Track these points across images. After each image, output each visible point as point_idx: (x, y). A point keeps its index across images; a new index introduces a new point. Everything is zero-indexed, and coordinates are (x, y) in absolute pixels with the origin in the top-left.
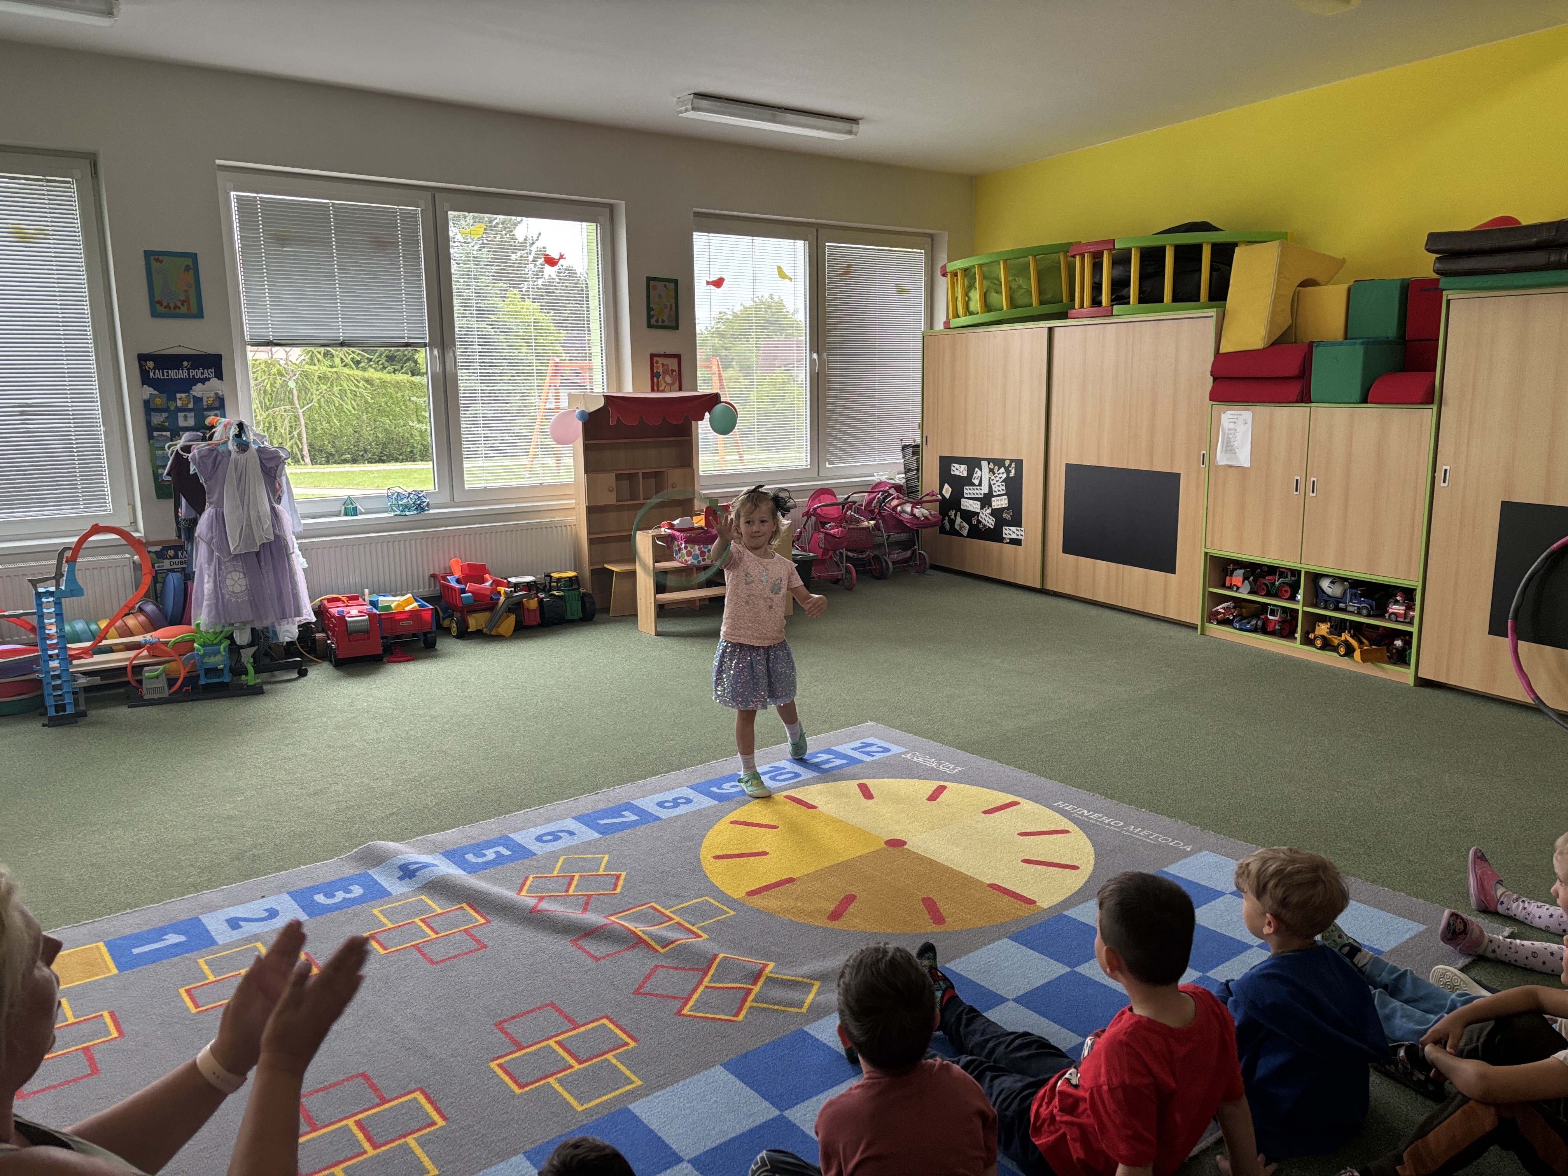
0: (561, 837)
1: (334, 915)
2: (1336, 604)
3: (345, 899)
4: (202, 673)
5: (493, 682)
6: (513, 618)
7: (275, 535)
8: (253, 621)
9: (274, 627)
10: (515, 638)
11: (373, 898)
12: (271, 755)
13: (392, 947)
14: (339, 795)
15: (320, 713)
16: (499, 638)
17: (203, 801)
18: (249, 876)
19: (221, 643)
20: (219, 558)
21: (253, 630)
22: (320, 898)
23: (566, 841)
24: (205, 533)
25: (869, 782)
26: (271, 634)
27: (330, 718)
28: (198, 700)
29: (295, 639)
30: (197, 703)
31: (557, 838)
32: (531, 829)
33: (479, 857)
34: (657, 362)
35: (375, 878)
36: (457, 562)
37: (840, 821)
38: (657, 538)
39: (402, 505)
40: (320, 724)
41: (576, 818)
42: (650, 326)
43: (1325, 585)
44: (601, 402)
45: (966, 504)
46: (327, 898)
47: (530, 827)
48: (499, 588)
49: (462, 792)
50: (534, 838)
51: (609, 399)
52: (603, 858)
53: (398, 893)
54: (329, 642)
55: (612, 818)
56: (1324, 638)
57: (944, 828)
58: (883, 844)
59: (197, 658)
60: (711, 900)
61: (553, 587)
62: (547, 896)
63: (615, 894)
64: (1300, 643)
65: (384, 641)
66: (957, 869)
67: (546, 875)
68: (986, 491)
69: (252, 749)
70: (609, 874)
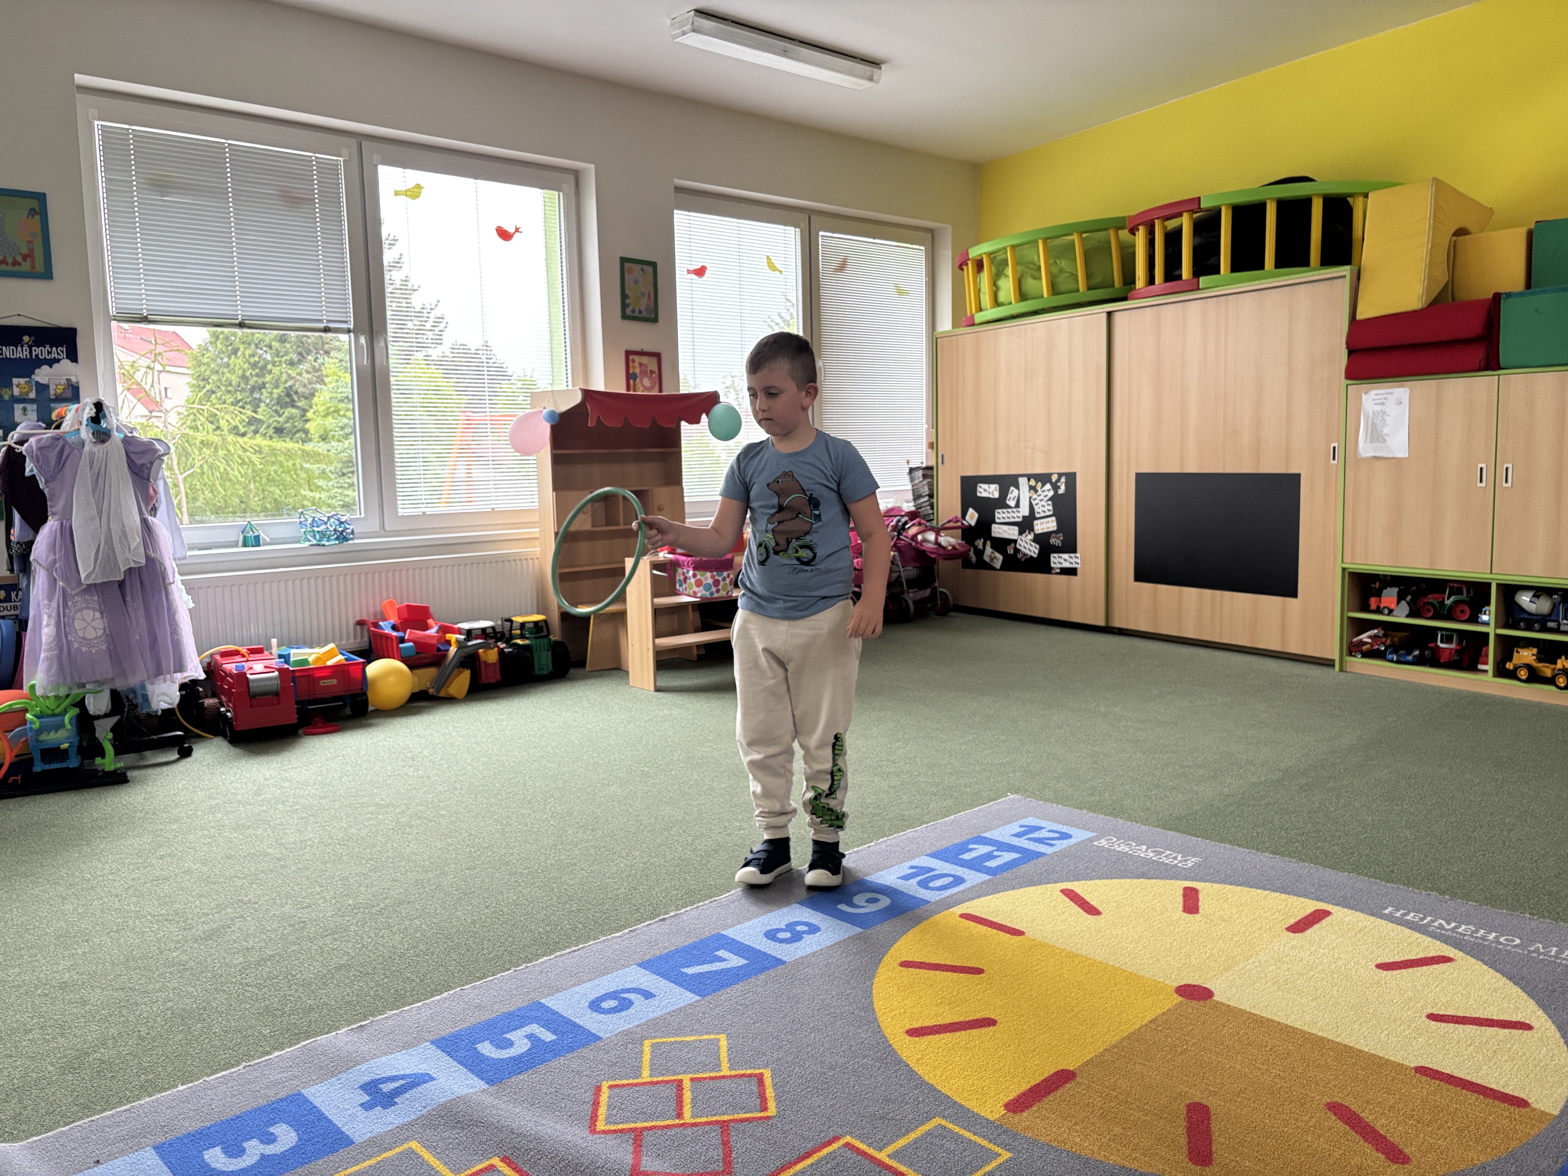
0: (630, 1003)
2: (1541, 622)
3: (263, 1157)
4: (37, 757)
5: (455, 756)
6: (466, 675)
7: (148, 557)
8: (113, 679)
9: (143, 687)
10: (472, 701)
11: (318, 1154)
12: (135, 875)
14: (246, 937)
15: (211, 807)
16: (450, 700)
19: (65, 711)
20: (64, 590)
21: (115, 694)
22: (216, 1158)
23: (640, 1010)
24: (44, 557)
25: (1081, 886)
26: (140, 700)
27: (227, 813)
28: (30, 794)
29: (175, 706)
30: (28, 799)
31: (626, 1005)
32: (577, 989)
33: (502, 1048)
34: (633, 361)
35: (318, 1105)
36: (391, 604)
37: (1077, 955)
38: (655, 566)
39: (318, 532)
40: (212, 824)
41: (645, 965)
42: (624, 317)
43: (1524, 599)
44: (577, 399)
45: (999, 531)
46: (230, 1156)
47: (574, 985)
48: (448, 636)
49: (447, 924)
50: (587, 1004)
51: (588, 394)
52: (718, 1040)
53: (366, 1138)
54: (222, 709)
55: (703, 963)
56: (1529, 667)
57: (1251, 961)
58: (1175, 996)
59: (30, 734)
60: (950, 1126)
61: (516, 635)
62: (646, 1128)
63: (768, 1118)
64: (1494, 676)
65: (300, 706)
66: (1338, 1040)
67: (630, 1081)
68: (1027, 513)
69: (107, 866)
70: (743, 1075)
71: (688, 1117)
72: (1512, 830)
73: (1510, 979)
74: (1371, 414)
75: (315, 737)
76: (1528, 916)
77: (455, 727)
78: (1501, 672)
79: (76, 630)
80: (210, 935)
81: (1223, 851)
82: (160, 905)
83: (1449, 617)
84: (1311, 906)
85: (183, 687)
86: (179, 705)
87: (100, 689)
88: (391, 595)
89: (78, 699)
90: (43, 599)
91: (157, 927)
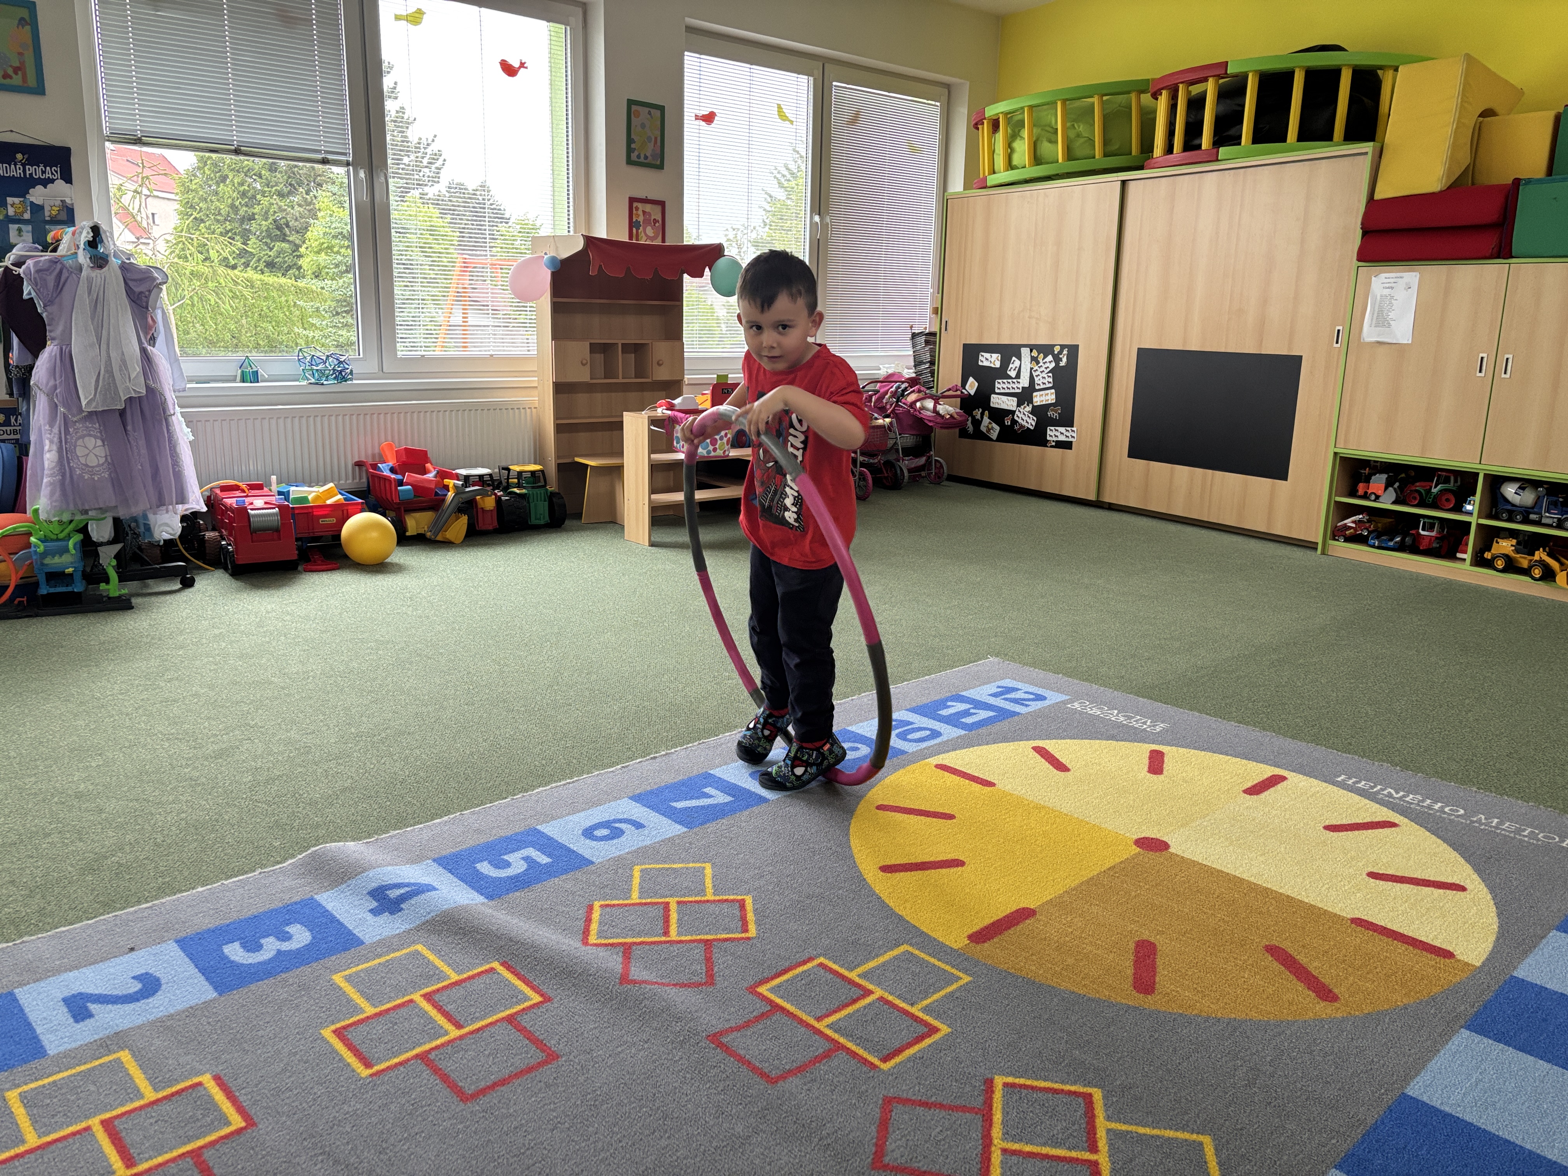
0: (621, 832)
1: (263, 986)
2: (1524, 514)
3: (279, 952)
4: (42, 579)
5: (453, 598)
6: (464, 520)
7: (147, 387)
8: (115, 507)
9: (145, 517)
10: (469, 546)
11: (331, 952)
12: (145, 696)
13: (380, 1061)
14: (255, 758)
15: (215, 636)
16: (446, 544)
17: (37, 767)
18: (108, 906)
19: (69, 537)
20: (65, 417)
21: (117, 522)
22: (235, 952)
23: (630, 841)
24: (45, 381)
25: (1054, 746)
26: (142, 529)
27: (231, 643)
28: (37, 616)
29: (177, 537)
30: (35, 620)
31: (617, 833)
32: (571, 817)
33: (500, 868)
34: (637, 209)
35: (330, 909)
36: (390, 446)
37: (1044, 807)
38: (653, 421)
39: (317, 370)
40: (217, 652)
41: (637, 798)
42: (630, 162)
43: (1510, 491)
44: (579, 245)
45: (998, 401)
46: (248, 951)
47: (569, 814)
48: (446, 481)
49: (446, 755)
50: (580, 832)
51: (591, 241)
52: (704, 868)
53: (375, 940)
54: (223, 543)
55: (691, 798)
56: (1507, 557)
57: (1207, 819)
58: (1134, 847)
59: (34, 557)
60: (917, 952)
61: (513, 483)
62: (635, 943)
63: (748, 938)
64: (1471, 565)
65: (300, 543)
66: (1281, 891)
67: (621, 902)
68: (1027, 385)
69: (117, 687)
70: (726, 900)
71: (674, 935)
72: (1470, 711)
73: (1450, 846)
74: (1379, 297)
75: (315, 574)
76: (1475, 789)
77: (453, 570)
78: (1480, 561)
79: (78, 457)
80: (220, 754)
81: (1192, 717)
82: (169, 724)
83: (1434, 506)
84: (1269, 771)
85: (184, 518)
86: (180, 537)
87: (103, 516)
88: (390, 438)
89: (81, 526)
90: (45, 425)
91: (167, 744)
